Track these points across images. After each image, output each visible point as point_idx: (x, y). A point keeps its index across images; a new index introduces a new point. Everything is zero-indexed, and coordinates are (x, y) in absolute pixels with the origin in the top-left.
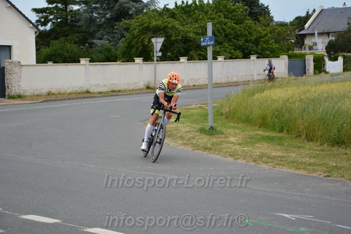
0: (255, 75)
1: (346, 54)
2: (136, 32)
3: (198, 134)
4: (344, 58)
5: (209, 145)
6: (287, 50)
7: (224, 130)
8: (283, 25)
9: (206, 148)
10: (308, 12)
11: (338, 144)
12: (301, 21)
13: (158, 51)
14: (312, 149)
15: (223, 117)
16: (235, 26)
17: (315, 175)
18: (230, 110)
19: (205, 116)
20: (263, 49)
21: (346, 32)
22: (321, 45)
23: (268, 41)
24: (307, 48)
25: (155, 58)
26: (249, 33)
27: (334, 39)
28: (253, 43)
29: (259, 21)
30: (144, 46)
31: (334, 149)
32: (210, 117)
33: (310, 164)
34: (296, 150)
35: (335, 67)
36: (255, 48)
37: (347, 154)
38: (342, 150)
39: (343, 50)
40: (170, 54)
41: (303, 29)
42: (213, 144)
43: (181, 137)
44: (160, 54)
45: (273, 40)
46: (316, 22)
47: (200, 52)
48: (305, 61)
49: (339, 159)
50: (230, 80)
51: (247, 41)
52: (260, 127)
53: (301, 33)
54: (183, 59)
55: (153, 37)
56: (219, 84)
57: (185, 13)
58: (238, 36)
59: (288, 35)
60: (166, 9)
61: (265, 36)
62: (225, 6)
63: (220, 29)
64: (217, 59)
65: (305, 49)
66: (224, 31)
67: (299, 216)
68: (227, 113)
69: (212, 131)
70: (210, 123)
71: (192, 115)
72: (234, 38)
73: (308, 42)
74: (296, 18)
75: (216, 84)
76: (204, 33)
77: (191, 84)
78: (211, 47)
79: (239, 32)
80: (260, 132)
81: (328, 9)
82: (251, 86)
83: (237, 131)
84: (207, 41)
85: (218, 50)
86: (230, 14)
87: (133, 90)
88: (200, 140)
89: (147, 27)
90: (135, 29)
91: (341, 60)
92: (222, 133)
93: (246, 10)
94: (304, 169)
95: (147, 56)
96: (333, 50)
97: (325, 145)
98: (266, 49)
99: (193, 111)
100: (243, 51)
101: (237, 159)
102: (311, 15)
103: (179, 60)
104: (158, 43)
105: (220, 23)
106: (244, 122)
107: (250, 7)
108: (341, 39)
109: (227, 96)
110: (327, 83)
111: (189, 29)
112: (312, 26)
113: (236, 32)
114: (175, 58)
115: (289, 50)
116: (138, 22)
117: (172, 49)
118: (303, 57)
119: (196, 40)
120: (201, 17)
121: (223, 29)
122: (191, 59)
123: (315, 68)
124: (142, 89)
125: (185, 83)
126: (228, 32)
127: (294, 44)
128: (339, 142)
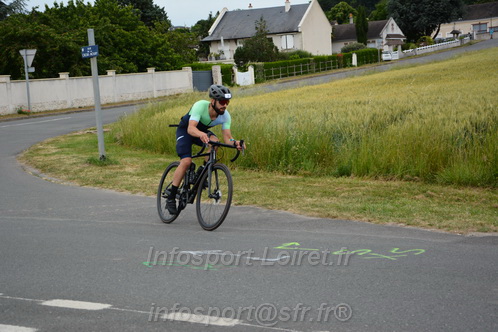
0: (155, 92)
1: (256, 63)
3: (86, 165)
4: (255, 67)
5: (101, 178)
6: (189, 61)
7: (119, 159)
8: (183, 30)
9: (97, 183)
10: (210, 15)
11: (249, 166)
12: (204, 26)
13: (30, 65)
15: (118, 144)
16: (126, 32)
18: (125, 136)
19: (95, 144)
20: (162, 60)
21: (255, 38)
22: (228, 52)
23: (166, 50)
24: (213, 58)
25: (27, 75)
26: (143, 41)
27: (242, 46)
28: (148, 52)
29: (154, 27)
30: (11, 61)
31: (246, 173)
32: (101, 145)
35: (245, 78)
36: (152, 59)
37: (259, 177)
38: (254, 174)
39: (253, 59)
40: (46, 68)
41: (207, 35)
42: (105, 177)
43: (65, 170)
44: (33, 70)
45: (173, 49)
46: (223, 24)
47: (84, 66)
48: (211, 72)
49: (251, 184)
50: (124, 99)
51: (141, 51)
52: (162, 153)
54: (63, 75)
55: (22, 49)
56: (112, 104)
57: (61, 17)
58: (130, 45)
59: (190, 43)
60: (35, 13)
61: (162, 45)
62: (111, 8)
63: (107, 37)
64: (106, 74)
65: (211, 58)
66: (113, 39)
68: (121, 138)
69: (104, 161)
70: (101, 151)
71: (79, 143)
72: (126, 47)
73: (213, 50)
74: (199, 23)
75: (108, 104)
76: (86, 43)
77: (76, 105)
78: (95, 59)
79: (131, 40)
80: (161, 159)
81: (234, 12)
82: (150, 105)
83: (135, 159)
84: (90, 52)
85: (107, 62)
86: (118, 17)
88: (89, 173)
89: (12, 36)
92: (116, 163)
93: (138, 13)
95: (16, 73)
96: (242, 59)
97: (236, 169)
98: (166, 60)
99: (80, 138)
100: (137, 62)
101: (135, 192)
102: (215, 19)
103: (58, 76)
104: (29, 55)
105: (107, 28)
106: (143, 148)
107: (142, 9)
108: (250, 47)
109: (121, 118)
111: (69, 38)
112: (216, 32)
113: (127, 40)
114: (54, 75)
115: (191, 59)
117: (48, 63)
118: (208, 68)
119: (78, 53)
120: (81, 22)
121: (110, 37)
122: (73, 74)
123: (223, 81)
124: (12, 115)
125: (68, 105)
126: (118, 39)
127: (198, 53)
128: (251, 165)
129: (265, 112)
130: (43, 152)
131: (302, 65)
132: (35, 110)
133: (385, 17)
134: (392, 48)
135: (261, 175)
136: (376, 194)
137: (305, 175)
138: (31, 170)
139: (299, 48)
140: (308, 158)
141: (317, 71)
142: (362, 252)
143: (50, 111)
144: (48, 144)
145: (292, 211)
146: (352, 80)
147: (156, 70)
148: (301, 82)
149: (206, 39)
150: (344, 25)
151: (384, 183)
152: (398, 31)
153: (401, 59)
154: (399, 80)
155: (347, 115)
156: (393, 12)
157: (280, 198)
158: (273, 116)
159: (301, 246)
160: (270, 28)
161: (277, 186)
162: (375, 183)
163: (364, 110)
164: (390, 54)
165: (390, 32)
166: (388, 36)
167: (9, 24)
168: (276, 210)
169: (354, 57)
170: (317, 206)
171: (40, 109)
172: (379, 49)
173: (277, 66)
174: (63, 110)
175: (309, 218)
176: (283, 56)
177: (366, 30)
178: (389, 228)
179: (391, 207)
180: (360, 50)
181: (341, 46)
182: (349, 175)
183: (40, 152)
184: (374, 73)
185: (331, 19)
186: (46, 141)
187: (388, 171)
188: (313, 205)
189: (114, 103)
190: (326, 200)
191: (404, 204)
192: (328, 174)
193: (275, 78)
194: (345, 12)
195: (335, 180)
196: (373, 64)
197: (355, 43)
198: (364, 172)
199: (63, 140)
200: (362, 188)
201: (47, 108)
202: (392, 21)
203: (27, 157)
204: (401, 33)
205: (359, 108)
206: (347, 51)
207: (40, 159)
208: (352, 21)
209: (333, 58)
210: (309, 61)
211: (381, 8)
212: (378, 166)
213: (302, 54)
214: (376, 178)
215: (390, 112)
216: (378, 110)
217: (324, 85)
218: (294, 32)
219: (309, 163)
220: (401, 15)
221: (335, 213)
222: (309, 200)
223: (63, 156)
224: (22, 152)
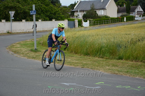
1: (90, 19)
2: (2, 9)
3: (30, 52)
4: (90, 21)
5: (35, 56)
6: (67, 18)
7: (41, 50)
8: (65, 7)
9: (33, 58)
10: (75, 2)
12: (73, 6)
13: (12, 17)
14: (77, 57)
15: (41, 45)
16: (46, 7)
17: (78, 67)
18: (44, 42)
19: (33, 45)
20: (58, 17)
21: (90, 11)
22: (81, 15)
23: (59, 13)
24: (75, 17)
25: (11, 21)
26: (52, 10)
27: (85, 13)
28: (53, 14)
29: (55, 5)
30: (6, 14)
31: (85, 57)
32: (35, 45)
33: (76, 63)
34: (70, 57)
35: (86, 24)
36: (54, 16)
37: (90, 59)
38: (88, 57)
39: (89, 18)
40: (18, 18)
42: (36, 56)
43: (22, 53)
44: (13, 18)
45: (61, 13)
46: (78, 6)
47: (31, 18)
48: (74, 22)
49: (87, 61)
50: (44, 30)
51: (51, 13)
53: (72, 10)
54: (24, 21)
55: (10, 11)
56: (39, 31)
57: (24, 1)
58: (47, 11)
59: (68, 11)
61: (58, 12)
63: (39, 8)
64: (38, 21)
65: (74, 17)
66: (41, 9)
67: (70, 84)
68: (42, 43)
69: (36, 51)
70: (35, 47)
71: (28, 44)
72: (45, 12)
73: (76, 14)
74: (71, 5)
76: (32, 10)
77: (27, 31)
78: (35, 15)
79: (47, 10)
81: (83, 1)
84: (33, 13)
85: (39, 17)
86: (43, 2)
87: (1, 34)
88: (31, 54)
89: (7, 7)
90: (1, 7)
91: (88, 21)
92: (40, 51)
94: (73, 65)
95: (8, 19)
96: (85, 18)
97: (82, 55)
98: (59, 17)
99: (28, 42)
100: (49, 17)
102: (77, 3)
103: (22, 21)
104: (12, 13)
105: (39, 5)
108: (88, 13)
109: (42, 36)
110: (83, 31)
111: (26, 8)
112: (77, 8)
113: (46, 10)
114: (20, 20)
115: (68, 17)
116: (3, 4)
117: (19, 16)
118: (73, 20)
119: (29, 13)
120: (31, 3)
121: (40, 8)
122: (27, 20)
123: (78, 25)
124: (5, 33)
125: (25, 31)
126: (43, 9)
127: (70, 15)
128: (87, 54)
129: (93, 36)
130: (15, 47)
131: (106, 20)
132: (13, 32)
133: (137, 5)
134: (139, 16)
135: (91, 58)
136: (132, 67)
137: (106, 59)
138: (11, 53)
139: (105, 15)
140: (108, 53)
141: (111, 23)
142: (127, 87)
143: (18, 33)
144: (17, 44)
145: (101, 71)
146: (124, 26)
147: (55, 20)
148: (106, 26)
149: (73, 10)
150: (122, 7)
151: (135, 63)
152: (141, 10)
153: (142, 20)
154: (141, 27)
155: (122, 38)
156: (140, 3)
157: (97, 66)
158: (95, 37)
159: (105, 84)
160: (96, 7)
161: (96, 62)
162: (132, 63)
163: (128, 37)
164: (138, 18)
165: (138, 10)
166: (138, 11)
167: (6, 2)
168: (96, 70)
169: (125, 18)
170: (110, 70)
171: (15, 32)
172: (134, 16)
173: (97, 20)
174: (23, 32)
175: (108, 74)
176: (100, 17)
177: (130, 9)
178: (137, 79)
179: (138, 72)
180: (127, 16)
181: (120, 14)
182: (122, 59)
183: (14, 47)
184: (132, 24)
185: (117, 5)
186: (16, 43)
187: (137, 59)
188: (109, 69)
189: (40, 31)
190: (114, 68)
191: (142, 71)
192: (115, 58)
193: (96, 25)
194: (122, 3)
195: (117, 61)
196: (132, 21)
197: (125, 13)
198: (128, 59)
199: (22, 43)
200: (127, 64)
201: (18, 31)
202: (139, 6)
203: (9, 48)
204: (142, 11)
205: (127, 36)
206: (123, 17)
207: (14, 49)
208: (125, 6)
209: (118, 18)
210: (109, 19)
211: (135, 1)
212: (133, 57)
213: (106, 17)
214: (132, 61)
215: (138, 38)
216: (133, 37)
217: (114, 27)
218: (104, 9)
219: (108, 55)
220: (143, 4)
221: (117, 72)
222: (108, 67)
223: (22, 48)
224: (8, 46)
